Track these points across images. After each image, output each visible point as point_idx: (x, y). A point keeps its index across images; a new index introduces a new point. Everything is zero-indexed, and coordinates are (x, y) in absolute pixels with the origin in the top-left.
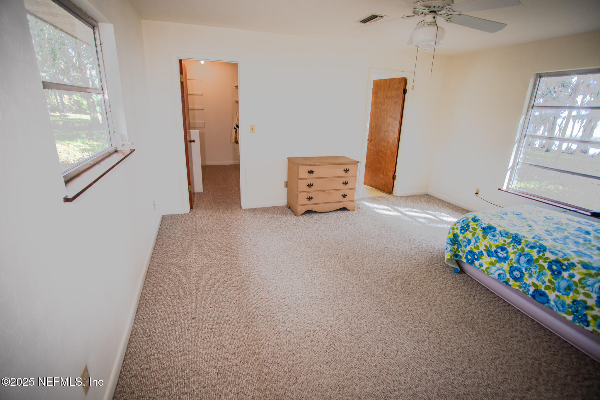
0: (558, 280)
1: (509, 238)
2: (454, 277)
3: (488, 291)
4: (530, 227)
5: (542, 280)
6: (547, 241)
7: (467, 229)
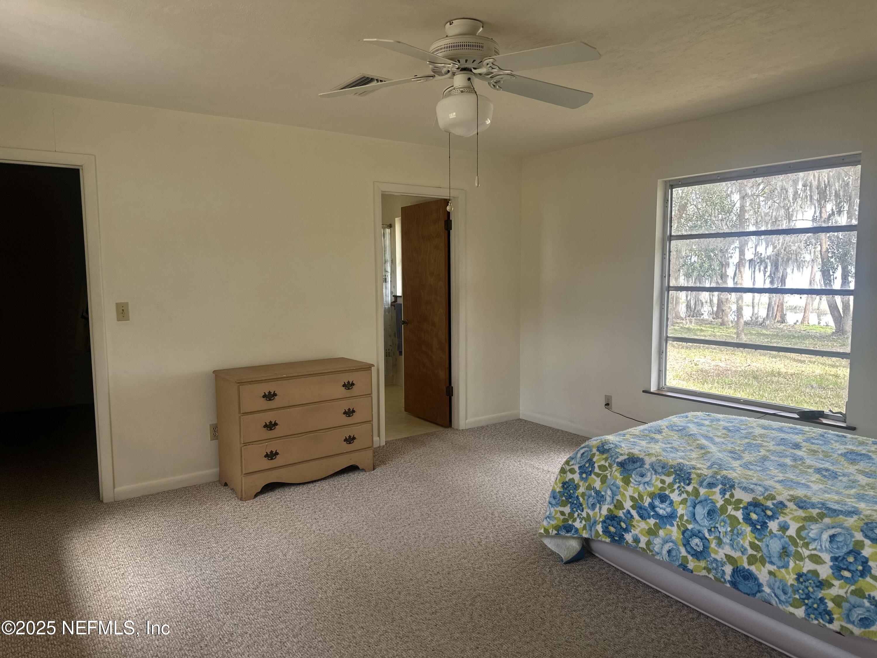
0: (764, 540)
1: (668, 475)
2: (590, 577)
3: (657, 595)
4: (702, 448)
5: (740, 546)
6: (734, 470)
7: (590, 469)
